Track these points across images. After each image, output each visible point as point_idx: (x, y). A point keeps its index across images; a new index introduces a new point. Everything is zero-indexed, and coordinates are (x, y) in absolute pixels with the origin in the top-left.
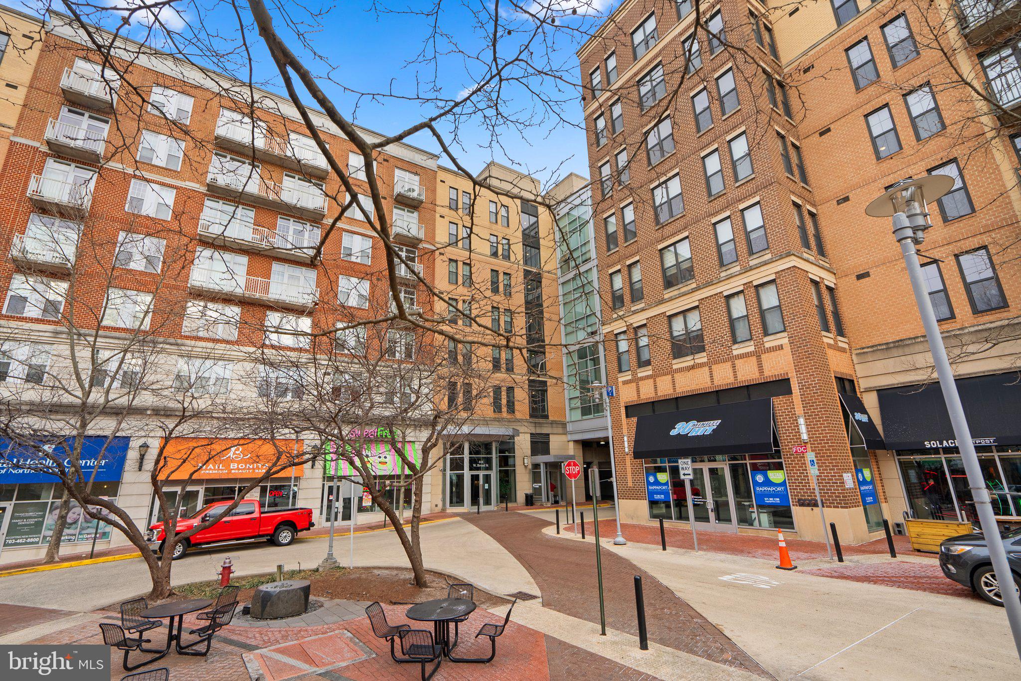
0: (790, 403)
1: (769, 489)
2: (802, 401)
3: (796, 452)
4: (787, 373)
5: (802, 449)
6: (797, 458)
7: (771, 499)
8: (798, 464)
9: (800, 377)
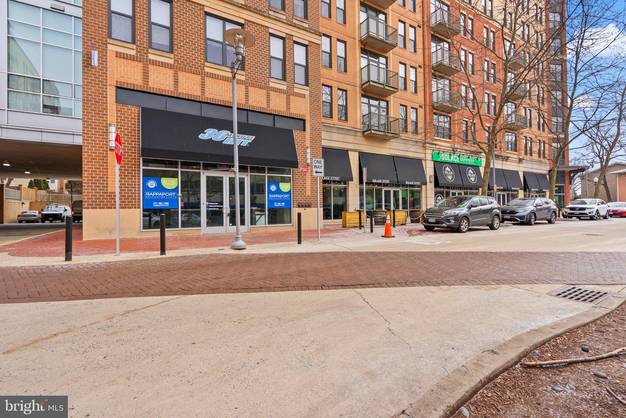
0: (303, 137)
1: (279, 196)
2: (311, 138)
3: (302, 171)
4: (305, 116)
5: (305, 170)
6: (302, 175)
7: (279, 204)
8: (302, 179)
9: (312, 121)
